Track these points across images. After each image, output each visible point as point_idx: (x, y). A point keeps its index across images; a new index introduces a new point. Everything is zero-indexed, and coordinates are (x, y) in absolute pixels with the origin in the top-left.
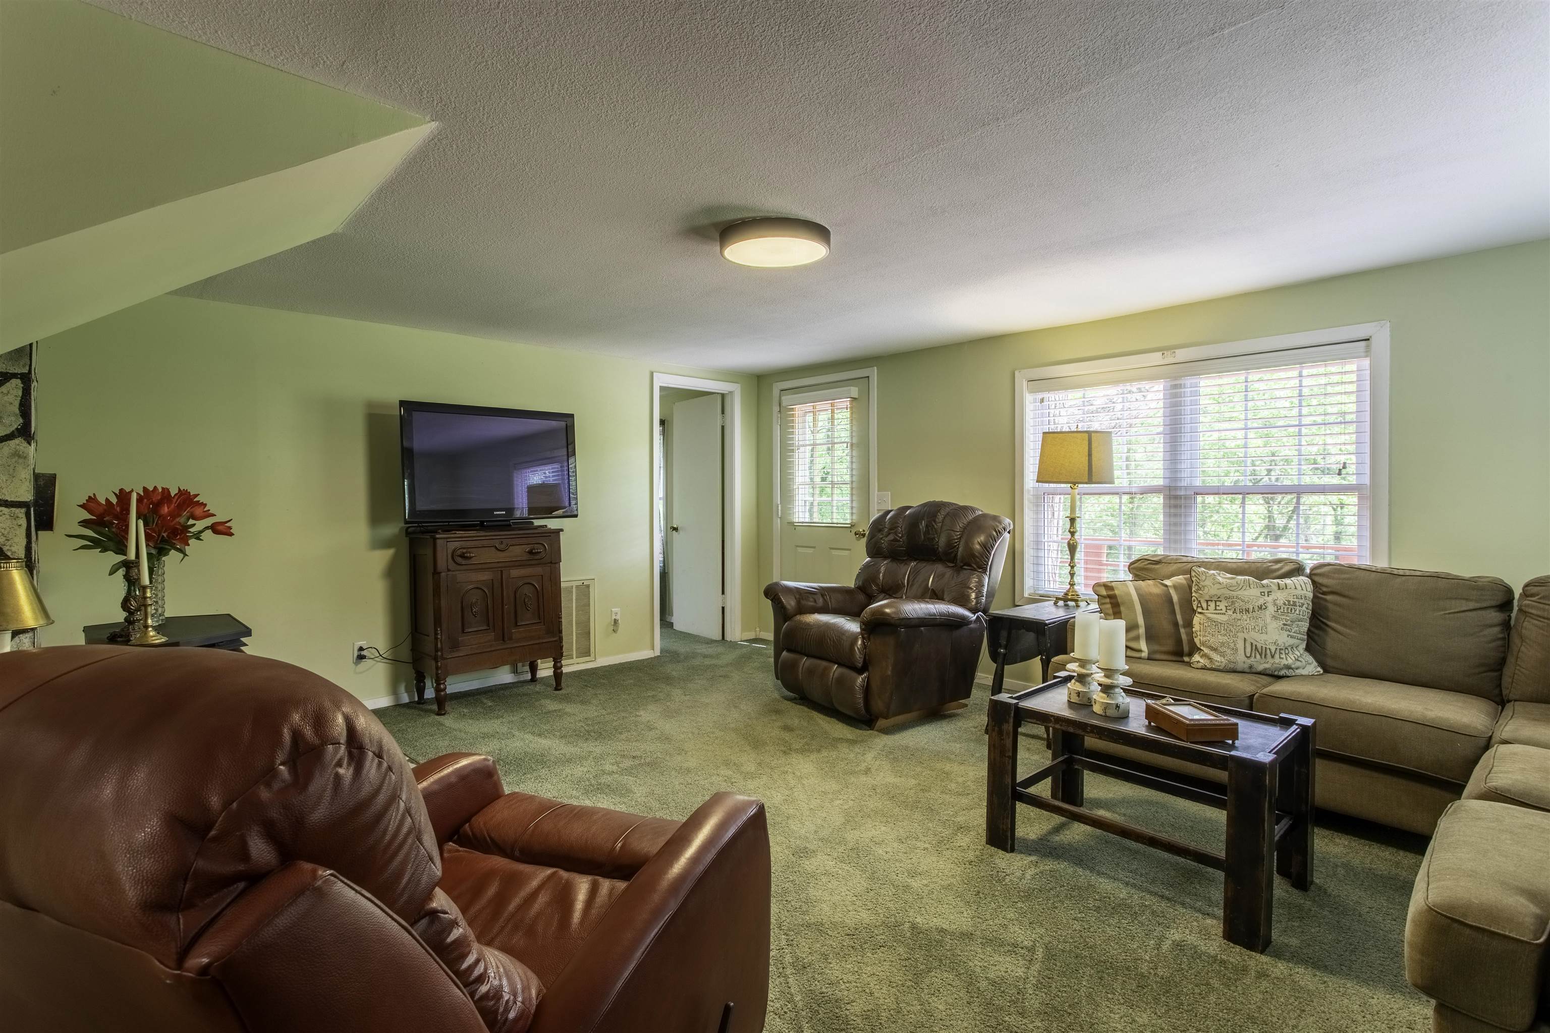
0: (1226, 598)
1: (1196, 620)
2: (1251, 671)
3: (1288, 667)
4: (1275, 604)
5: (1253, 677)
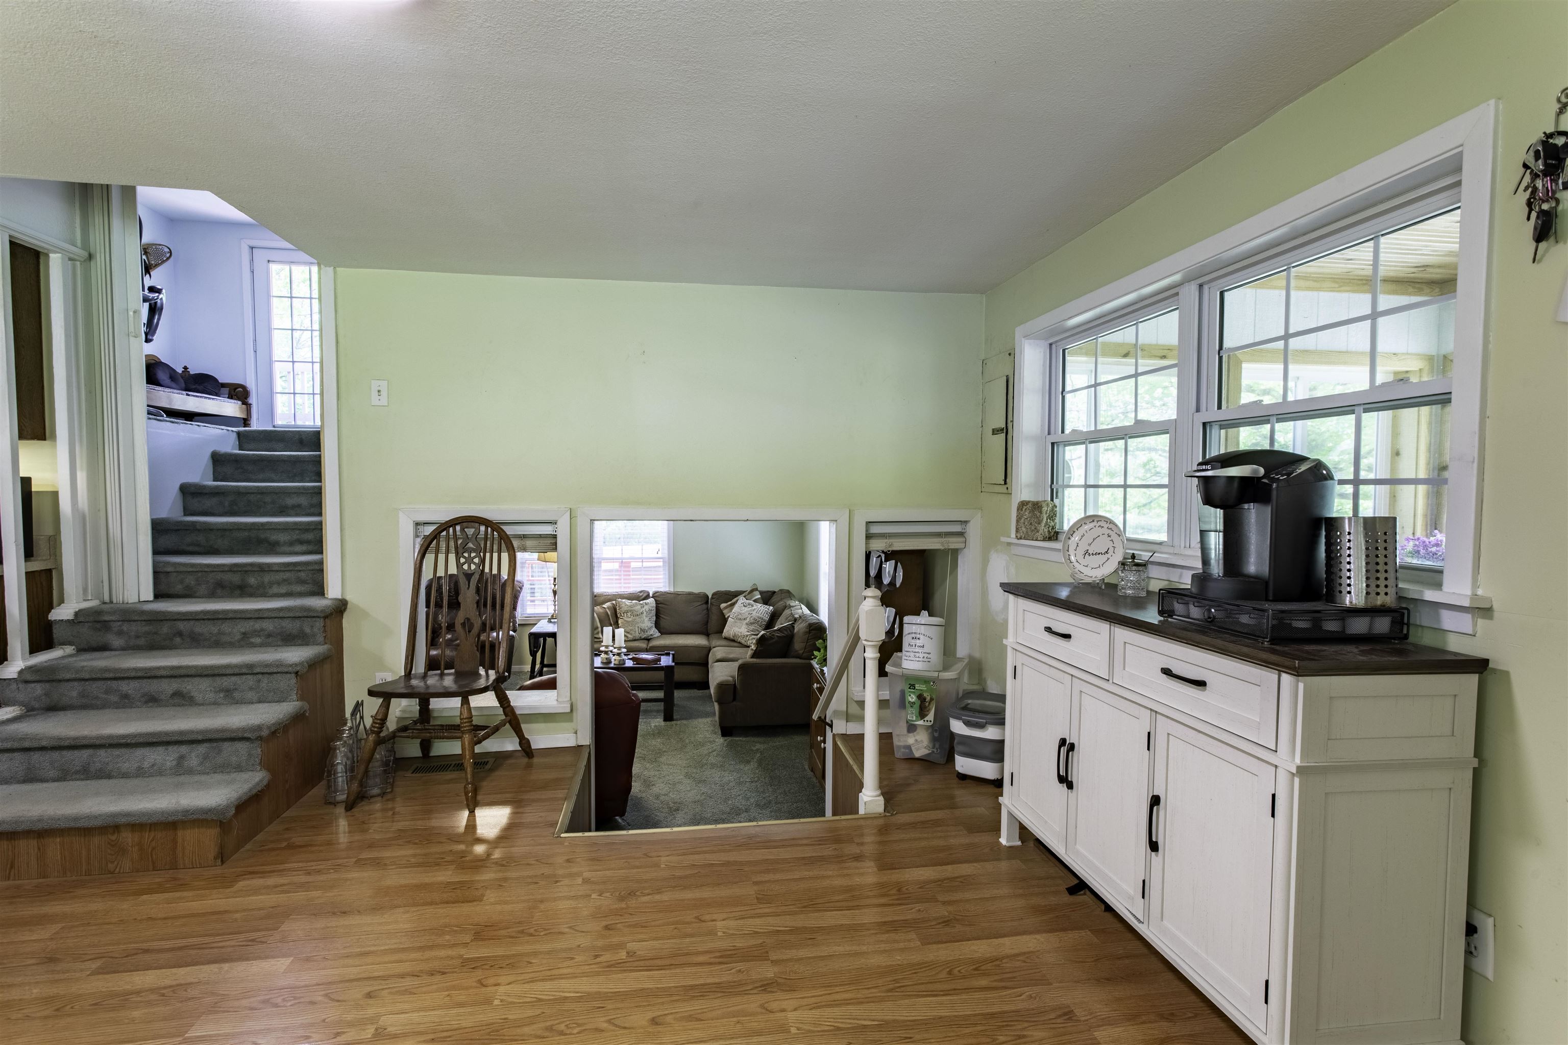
0: (630, 611)
2: (645, 639)
4: (645, 611)
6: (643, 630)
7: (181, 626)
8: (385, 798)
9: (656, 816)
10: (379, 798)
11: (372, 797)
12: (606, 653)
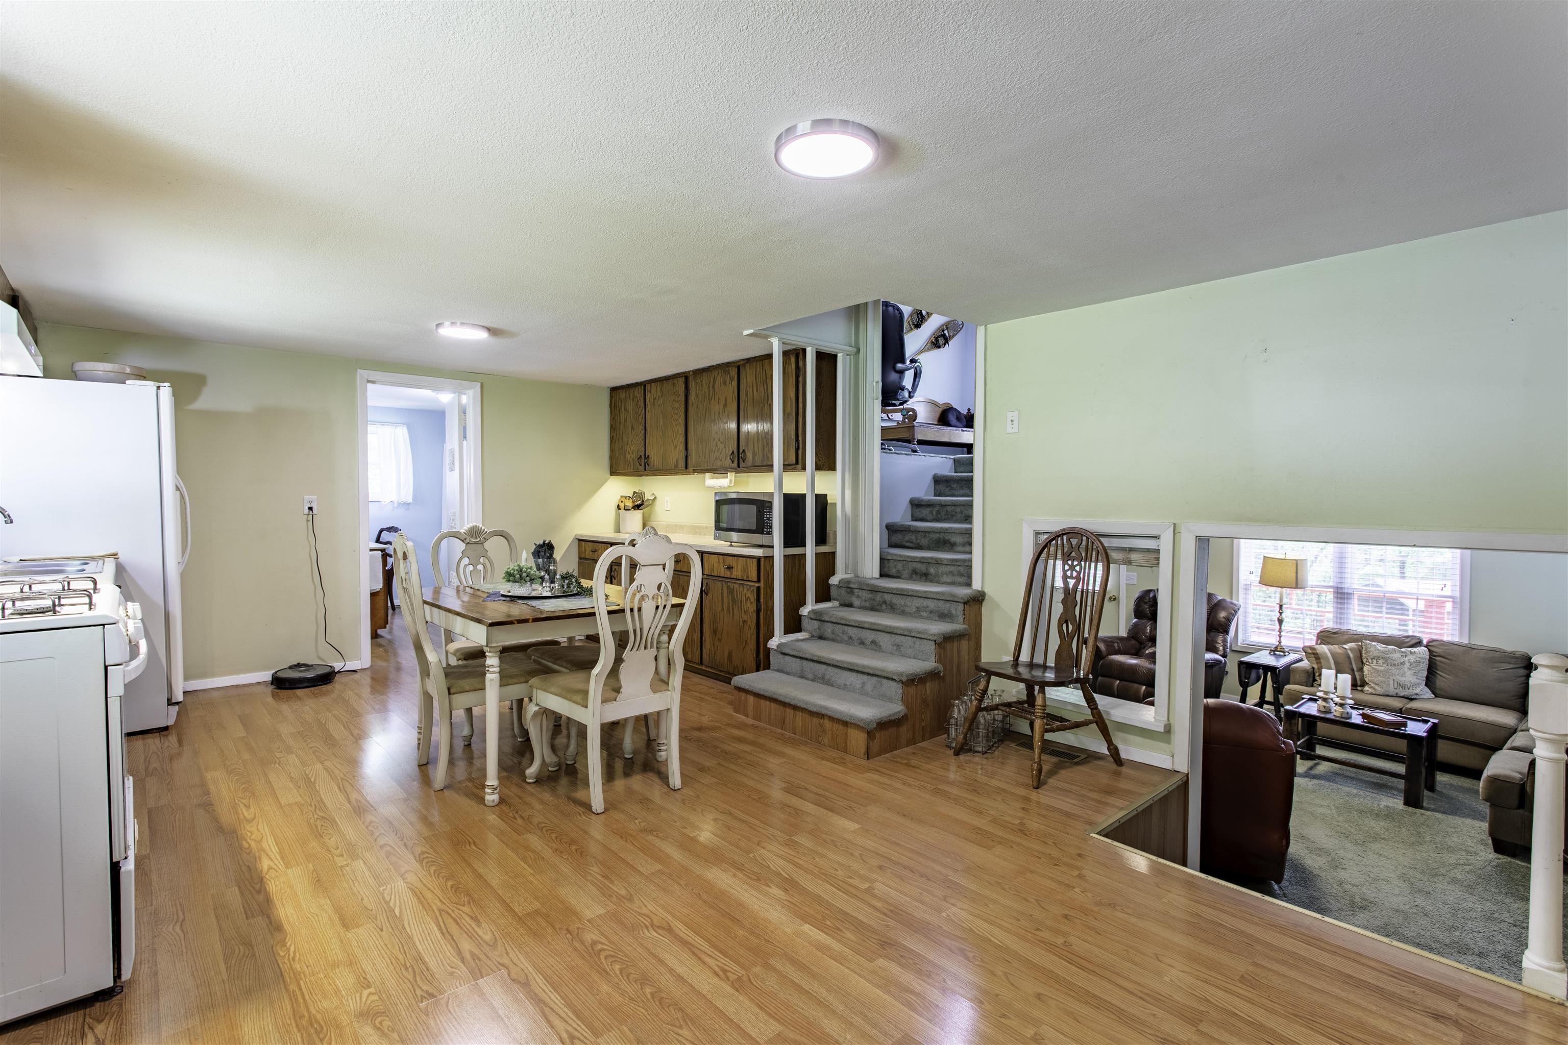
0: (1383, 658)
1: (1366, 668)
2: (1397, 696)
3: (1417, 694)
4: (1409, 662)
5: (1398, 699)
6: (1403, 686)
7: (887, 597)
8: (985, 756)
9: (1328, 902)
10: (981, 755)
11: (976, 752)
12: (1325, 700)
